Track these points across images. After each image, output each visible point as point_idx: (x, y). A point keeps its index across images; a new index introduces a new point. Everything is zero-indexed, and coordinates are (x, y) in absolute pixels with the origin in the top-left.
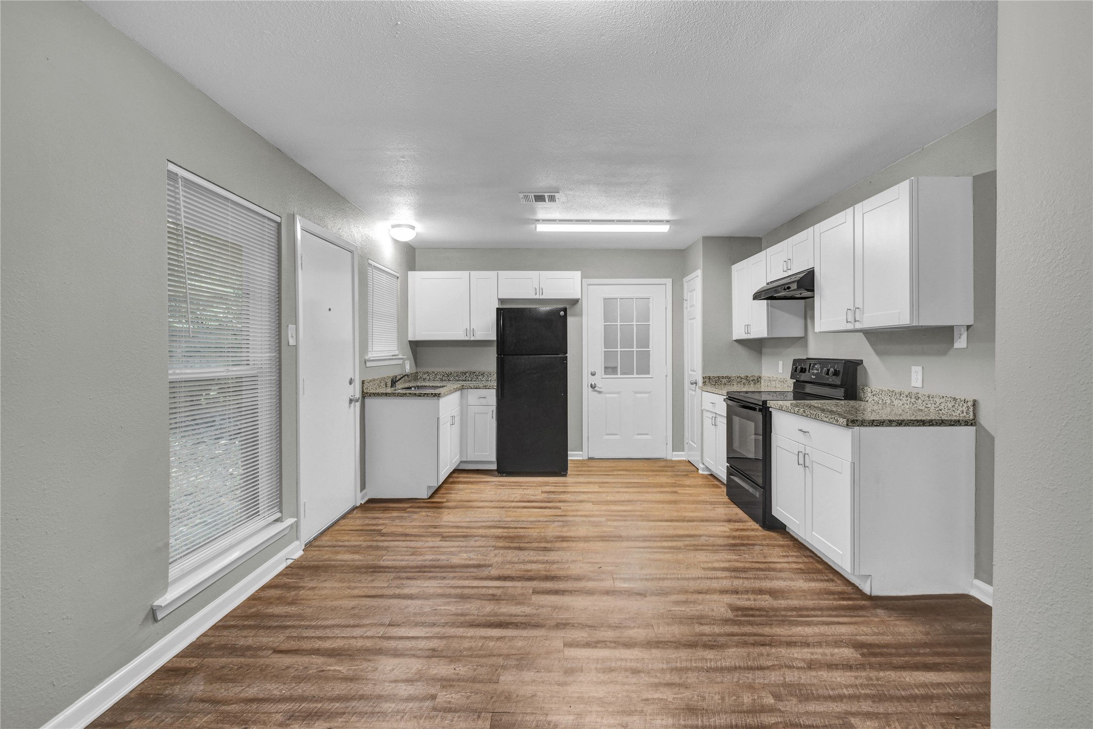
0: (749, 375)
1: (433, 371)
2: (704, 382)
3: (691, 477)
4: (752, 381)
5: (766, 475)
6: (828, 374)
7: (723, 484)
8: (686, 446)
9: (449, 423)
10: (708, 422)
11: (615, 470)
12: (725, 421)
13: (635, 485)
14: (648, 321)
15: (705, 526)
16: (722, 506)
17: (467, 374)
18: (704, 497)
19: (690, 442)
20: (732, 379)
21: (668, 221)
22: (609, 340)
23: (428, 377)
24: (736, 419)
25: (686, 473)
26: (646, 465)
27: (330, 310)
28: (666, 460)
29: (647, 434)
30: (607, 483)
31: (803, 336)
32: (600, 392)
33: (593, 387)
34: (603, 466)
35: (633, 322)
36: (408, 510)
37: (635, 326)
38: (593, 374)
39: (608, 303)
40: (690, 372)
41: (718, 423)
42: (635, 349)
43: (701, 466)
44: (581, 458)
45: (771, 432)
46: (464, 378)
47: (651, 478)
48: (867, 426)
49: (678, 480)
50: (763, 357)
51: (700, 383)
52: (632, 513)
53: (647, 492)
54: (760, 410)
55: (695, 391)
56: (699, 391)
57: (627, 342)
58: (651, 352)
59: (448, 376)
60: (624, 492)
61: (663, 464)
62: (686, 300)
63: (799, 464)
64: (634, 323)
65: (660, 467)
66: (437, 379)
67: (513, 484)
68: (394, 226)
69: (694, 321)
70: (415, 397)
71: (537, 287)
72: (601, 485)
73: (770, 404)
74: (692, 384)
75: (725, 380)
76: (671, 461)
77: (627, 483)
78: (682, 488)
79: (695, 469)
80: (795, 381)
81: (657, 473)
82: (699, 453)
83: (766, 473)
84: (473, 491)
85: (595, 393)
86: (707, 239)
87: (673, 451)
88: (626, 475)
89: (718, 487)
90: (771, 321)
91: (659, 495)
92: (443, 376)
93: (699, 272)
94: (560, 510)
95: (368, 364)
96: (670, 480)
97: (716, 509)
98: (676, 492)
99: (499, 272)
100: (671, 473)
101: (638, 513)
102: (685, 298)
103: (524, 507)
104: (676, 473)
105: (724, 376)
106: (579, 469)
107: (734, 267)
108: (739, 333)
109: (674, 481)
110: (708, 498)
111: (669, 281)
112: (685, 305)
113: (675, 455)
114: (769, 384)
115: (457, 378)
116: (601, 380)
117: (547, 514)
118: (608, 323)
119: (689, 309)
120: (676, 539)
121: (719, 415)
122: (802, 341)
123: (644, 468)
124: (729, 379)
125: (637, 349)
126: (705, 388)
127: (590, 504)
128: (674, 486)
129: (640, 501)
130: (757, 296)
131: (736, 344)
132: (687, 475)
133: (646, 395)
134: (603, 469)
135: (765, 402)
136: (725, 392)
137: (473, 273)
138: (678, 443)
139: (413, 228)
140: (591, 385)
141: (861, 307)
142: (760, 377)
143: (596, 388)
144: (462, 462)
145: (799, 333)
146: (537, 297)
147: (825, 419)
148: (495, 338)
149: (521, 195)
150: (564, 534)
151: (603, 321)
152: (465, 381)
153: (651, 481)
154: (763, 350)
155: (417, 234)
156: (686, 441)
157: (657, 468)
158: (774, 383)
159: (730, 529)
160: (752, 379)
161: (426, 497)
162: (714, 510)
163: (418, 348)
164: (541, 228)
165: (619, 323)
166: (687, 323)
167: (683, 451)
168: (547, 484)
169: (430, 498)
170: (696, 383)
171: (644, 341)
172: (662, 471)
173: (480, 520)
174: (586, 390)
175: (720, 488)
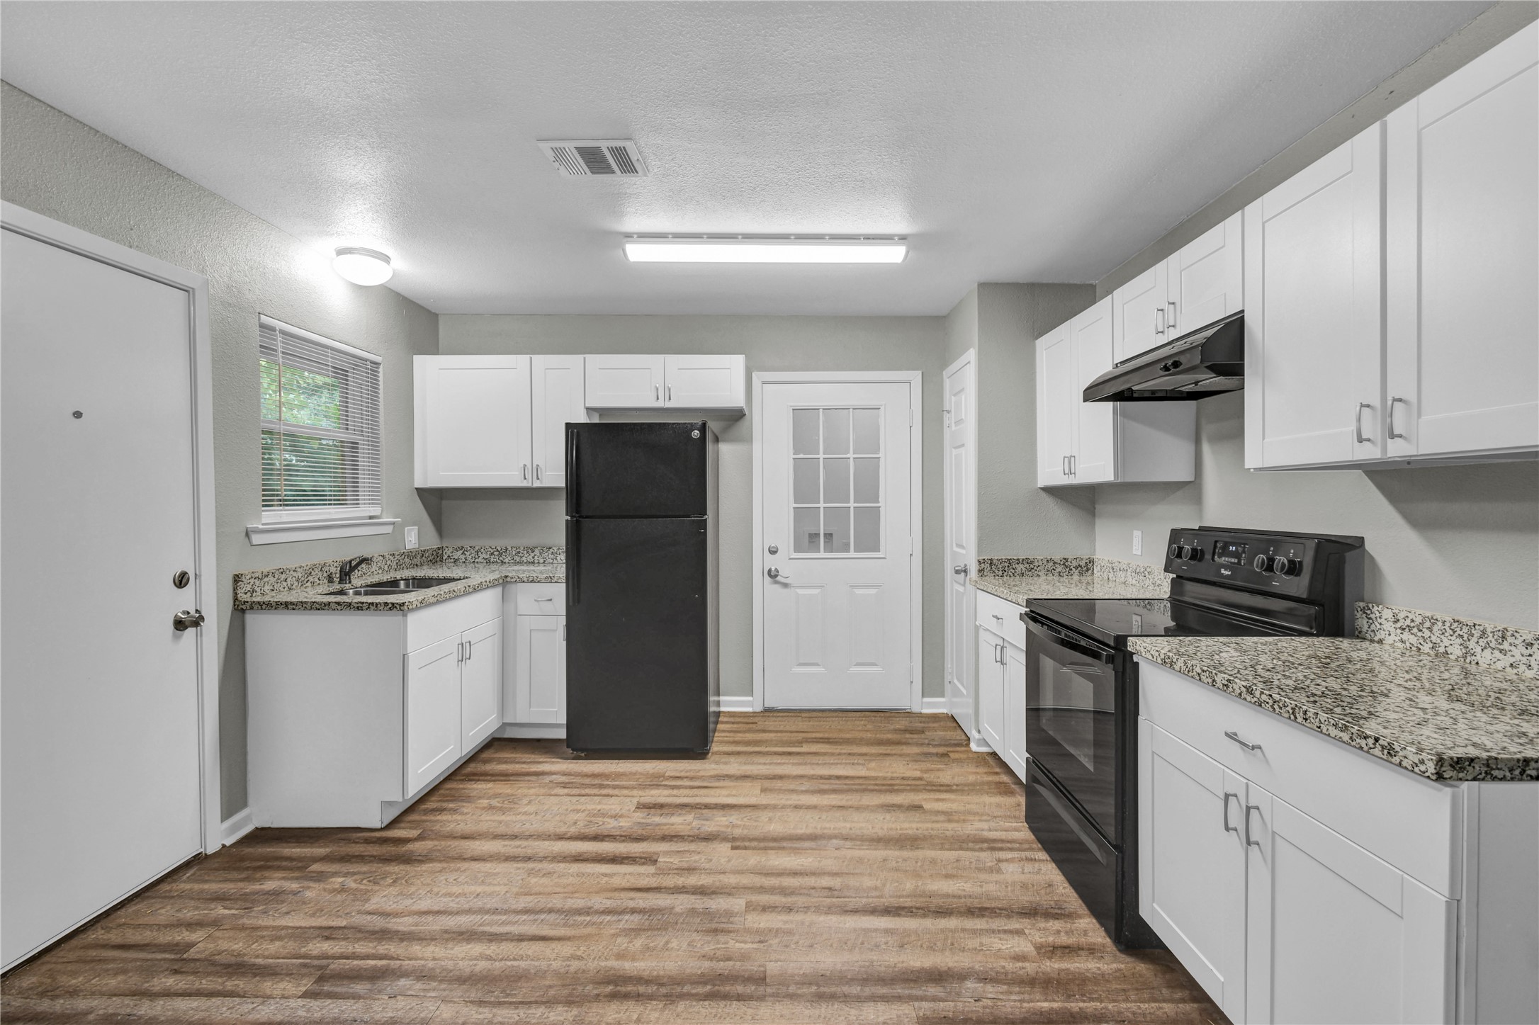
0: (1070, 557)
1: (473, 545)
2: (981, 571)
3: (955, 760)
4: (1076, 568)
5: (1123, 819)
6: (1270, 568)
7: (1018, 781)
8: (948, 688)
9: (454, 657)
10: (987, 654)
11: (808, 741)
12: (1022, 658)
13: (836, 784)
14: (878, 451)
15: (975, 932)
16: (1016, 855)
17: (537, 552)
18: (978, 825)
19: (956, 681)
20: (1036, 564)
21: (903, 238)
22: (803, 488)
23: (463, 557)
24: (1048, 664)
25: (942, 750)
26: (869, 727)
27: (78, 415)
28: (908, 714)
29: (874, 664)
30: (781, 777)
31: (1192, 479)
32: (785, 585)
33: (773, 575)
34: (788, 728)
35: (849, 453)
36: (315, 867)
37: (852, 460)
38: (773, 551)
39: (802, 417)
40: (956, 549)
41: (1007, 659)
42: (852, 505)
43: (974, 734)
44: (750, 709)
45: (1137, 713)
46: (530, 559)
47: (873, 765)
48: (1503, 779)
49: (927, 771)
50: (1098, 521)
51: (973, 568)
52: (812, 881)
53: (858, 808)
54: (1111, 659)
55: (964, 585)
56: (970, 588)
57: (836, 490)
58: (882, 510)
59: (500, 554)
60: (808, 807)
61: (902, 723)
62: (948, 412)
63: (1227, 829)
64: (851, 455)
65: (896, 731)
66: (480, 560)
67: (587, 781)
68: (341, 252)
69: (962, 450)
70: (348, 611)
71: (660, 385)
72: (767, 784)
73: (1134, 644)
74: (957, 572)
75: (1021, 566)
76: (920, 715)
77: (822, 777)
78: (932, 795)
79: (964, 737)
80: (1175, 576)
81: (888, 749)
82: (971, 701)
83: (1123, 813)
84: (495, 802)
85: (776, 586)
86: (985, 287)
87: (923, 696)
88: (825, 754)
89: (1007, 792)
90: (1123, 449)
91: (880, 817)
92: (492, 554)
93: (971, 355)
94: (651, 869)
95: (256, 539)
96: (912, 771)
97: (1003, 866)
98: (918, 808)
99: (587, 356)
100: (916, 750)
101: (826, 881)
102: (947, 407)
103: (578, 858)
104: (926, 749)
105: (1021, 558)
106: (739, 737)
107: (1042, 343)
108: (1050, 473)
109: (918, 774)
110: (985, 825)
111: (916, 377)
112: (946, 422)
113: (929, 703)
114: (1111, 575)
115: (517, 559)
116: (789, 564)
117: (617, 881)
118: (801, 456)
119: (954, 428)
120: (899, 990)
121: (1010, 643)
122: (1191, 489)
123: (864, 735)
124: (1030, 567)
125: (856, 505)
126: (982, 584)
127: (723, 849)
128: (915, 789)
129: (836, 837)
130: (1092, 393)
131: (1044, 494)
132: (945, 755)
133: (873, 591)
134: (786, 736)
135: (1121, 641)
136: (1022, 599)
137: (539, 359)
138: (933, 682)
139: (387, 259)
140: (770, 571)
141: (1412, 398)
142: (1092, 561)
143: (779, 578)
144: (505, 725)
145: (1182, 473)
146: (660, 404)
147: (1333, 732)
148: (563, 485)
149: (546, 147)
150: (628, 967)
151: (791, 451)
152: (533, 563)
153: (873, 774)
154: (1096, 506)
155: (394, 271)
156: (948, 678)
157: (890, 736)
158: (1122, 574)
159: (1038, 947)
160: (1075, 563)
161: (379, 825)
162: (999, 871)
163: (444, 503)
164: (637, 253)
165: (821, 456)
166: (949, 454)
167: (943, 696)
168: (656, 781)
169: (389, 826)
170: (965, 571)
171: (869, 489)
172: (899, 743)
173: (453, 905)
174: (759, 581)
175: (1012, 793)
